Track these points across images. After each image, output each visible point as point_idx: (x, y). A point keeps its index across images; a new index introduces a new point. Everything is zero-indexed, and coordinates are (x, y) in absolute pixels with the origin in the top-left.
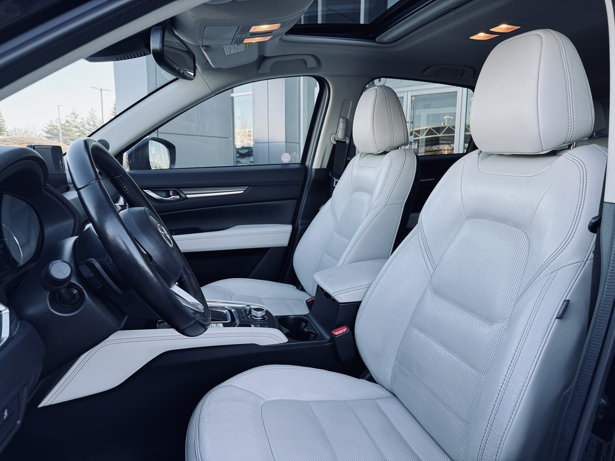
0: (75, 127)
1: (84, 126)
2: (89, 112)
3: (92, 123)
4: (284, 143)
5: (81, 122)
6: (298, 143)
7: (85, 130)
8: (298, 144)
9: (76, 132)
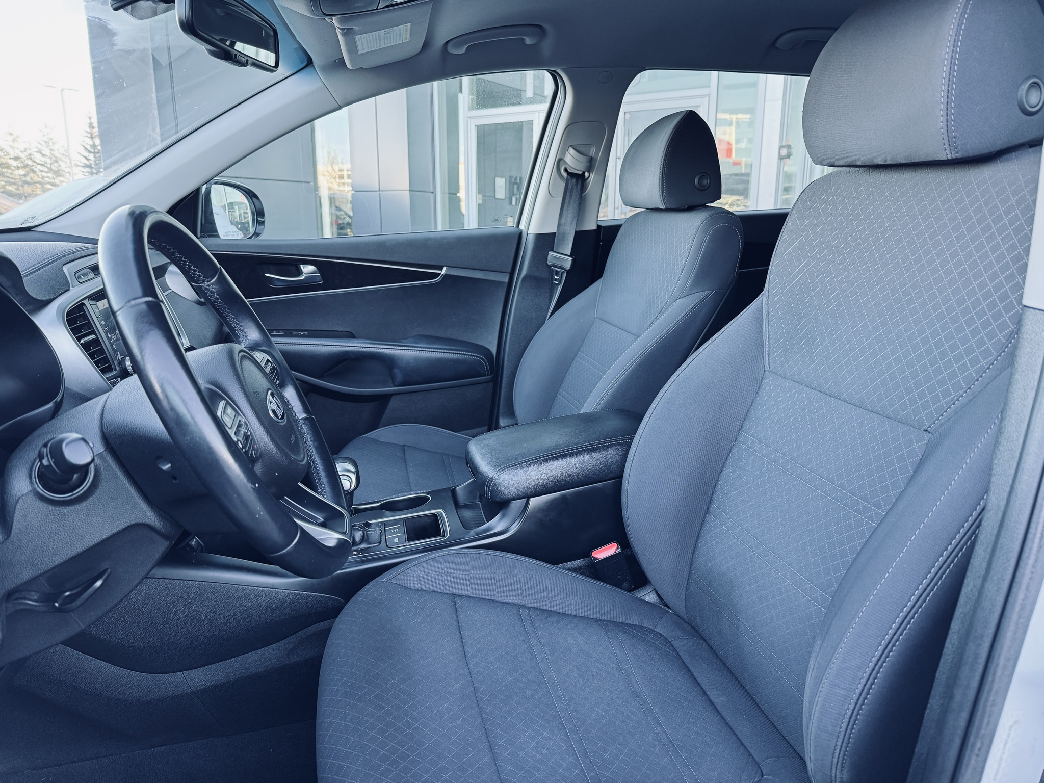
0: (16, 158)
1: (32, 157)
2: (41, 131)
3: (47, 152)
4: (408, 192)
5: (25, 150)
6: (433, 193)
7: (35, 164)
8: (432, 195)
9: (18, 168)
